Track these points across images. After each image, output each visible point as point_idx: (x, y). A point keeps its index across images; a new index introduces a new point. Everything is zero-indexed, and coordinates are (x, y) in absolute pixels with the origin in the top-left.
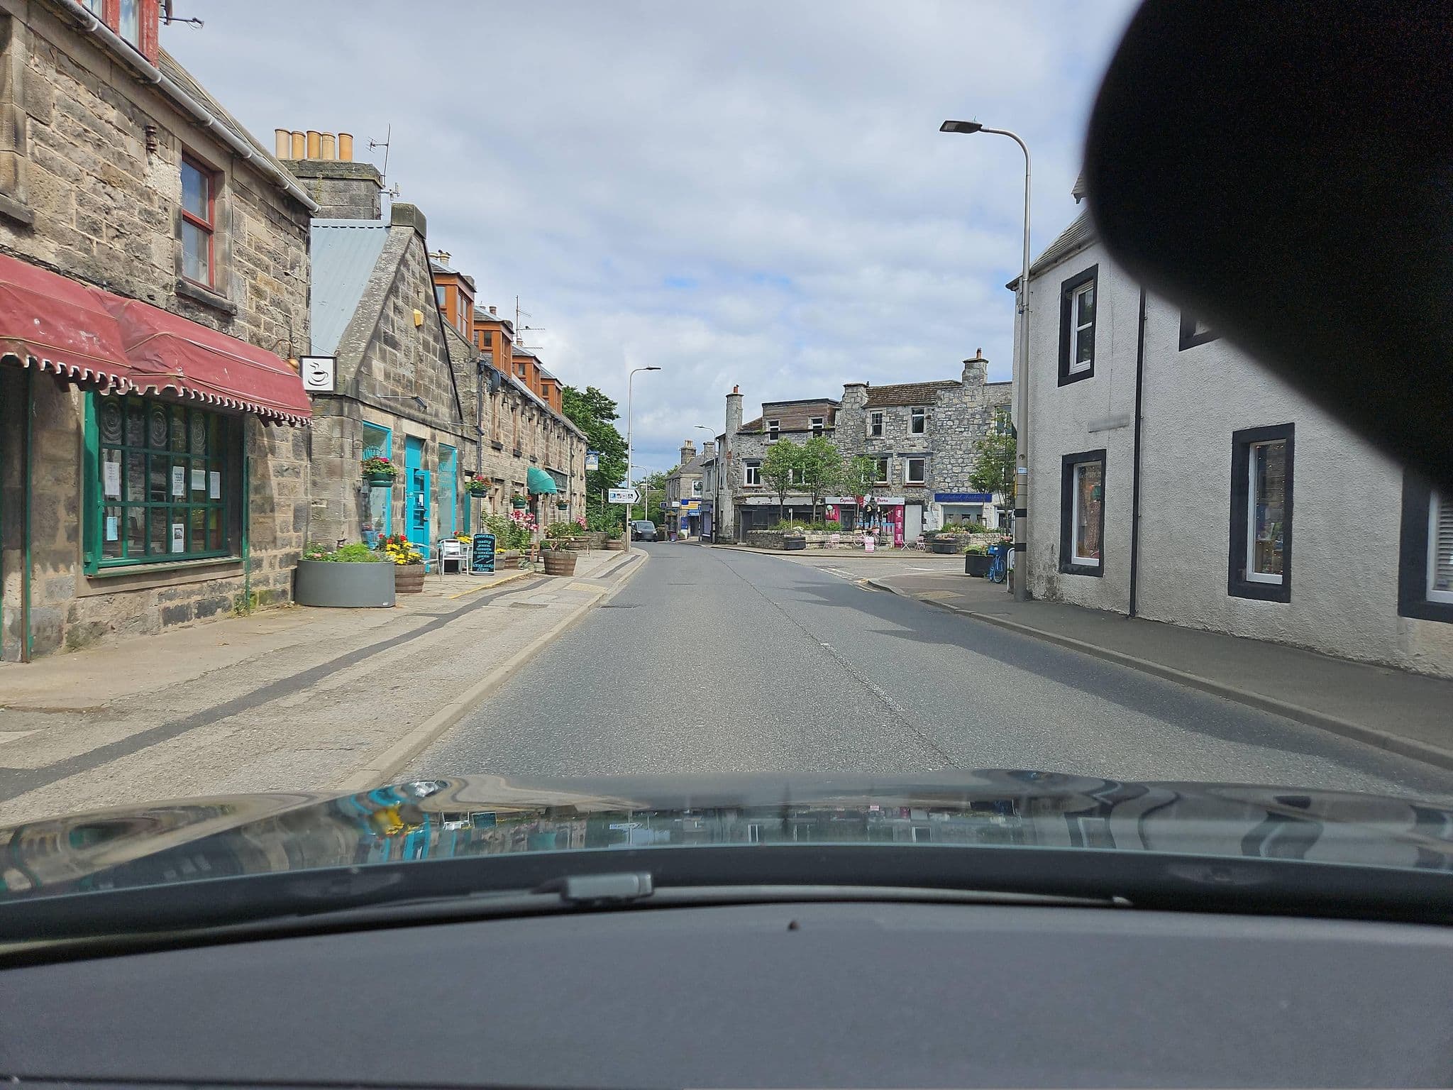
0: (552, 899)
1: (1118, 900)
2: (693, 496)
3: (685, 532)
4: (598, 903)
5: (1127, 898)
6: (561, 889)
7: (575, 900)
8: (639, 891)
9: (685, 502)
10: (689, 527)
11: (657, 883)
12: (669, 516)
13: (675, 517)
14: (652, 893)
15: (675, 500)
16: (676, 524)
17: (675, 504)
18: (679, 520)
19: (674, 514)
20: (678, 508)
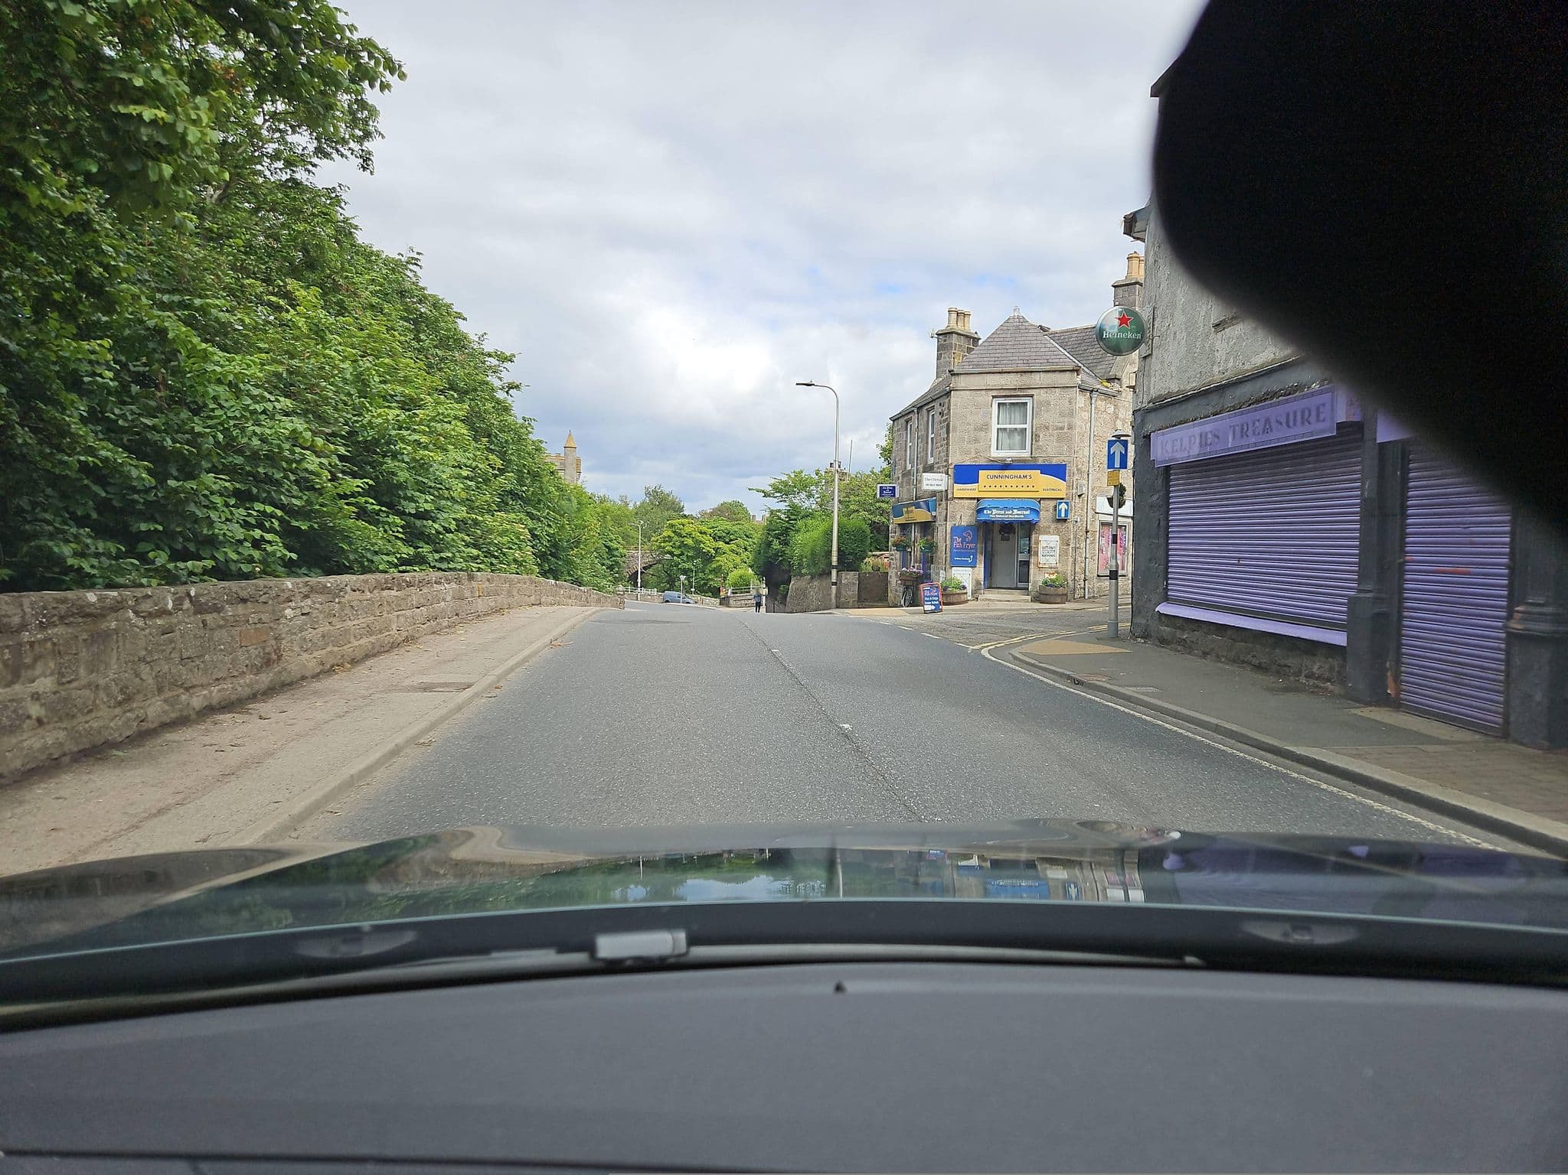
0: (579, 958)
1: (1190, 959)
2: (995, 454)
3: (967, 576)
4: (628, 963)
5: (1199, 958)
6: (590, 948)
7: (604, 960)
8: (674, 949)
9: (966, 474)
10: (981, 559)
11: (692, 941)
12: (904, 527)
13: (927, 527)
14: (687, 953)
15: (929, 469)
16: (931, 547)
17: (934, 482)
18: (943, 535)
19: (921, 515)
20: (944, 497)
